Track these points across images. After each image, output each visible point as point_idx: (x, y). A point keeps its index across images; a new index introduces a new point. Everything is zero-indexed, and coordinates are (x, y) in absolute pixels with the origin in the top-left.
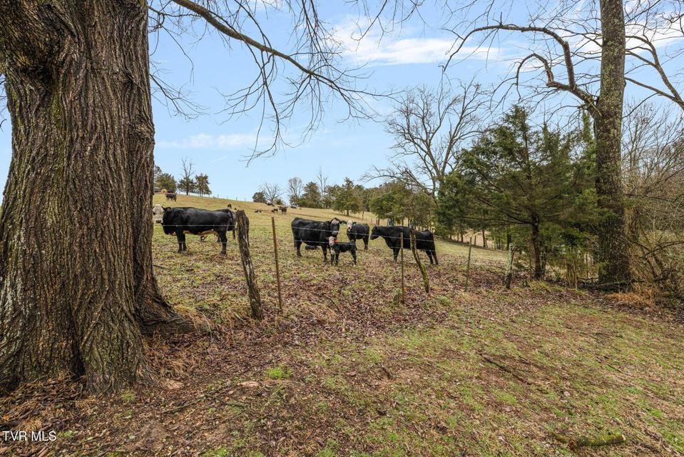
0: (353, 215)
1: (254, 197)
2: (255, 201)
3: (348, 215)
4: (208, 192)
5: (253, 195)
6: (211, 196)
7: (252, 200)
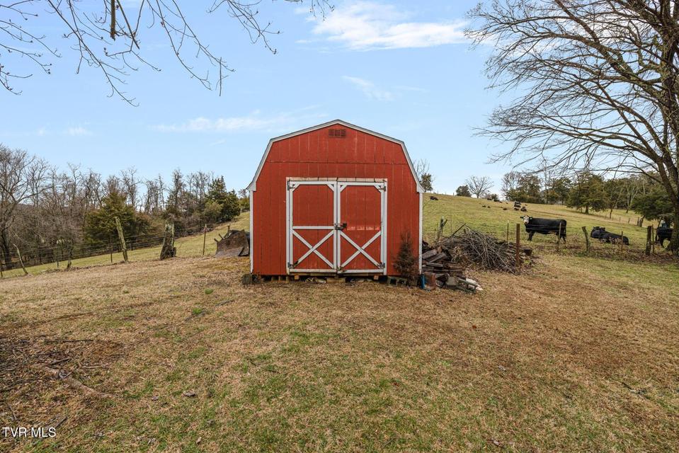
0: (595, 213)
1: (457, 191)
2: (458, 195)
3: (587, 212)
4: (430, 189)
5: (457, 189)
6: (432, 192)
7: (456, 194)
